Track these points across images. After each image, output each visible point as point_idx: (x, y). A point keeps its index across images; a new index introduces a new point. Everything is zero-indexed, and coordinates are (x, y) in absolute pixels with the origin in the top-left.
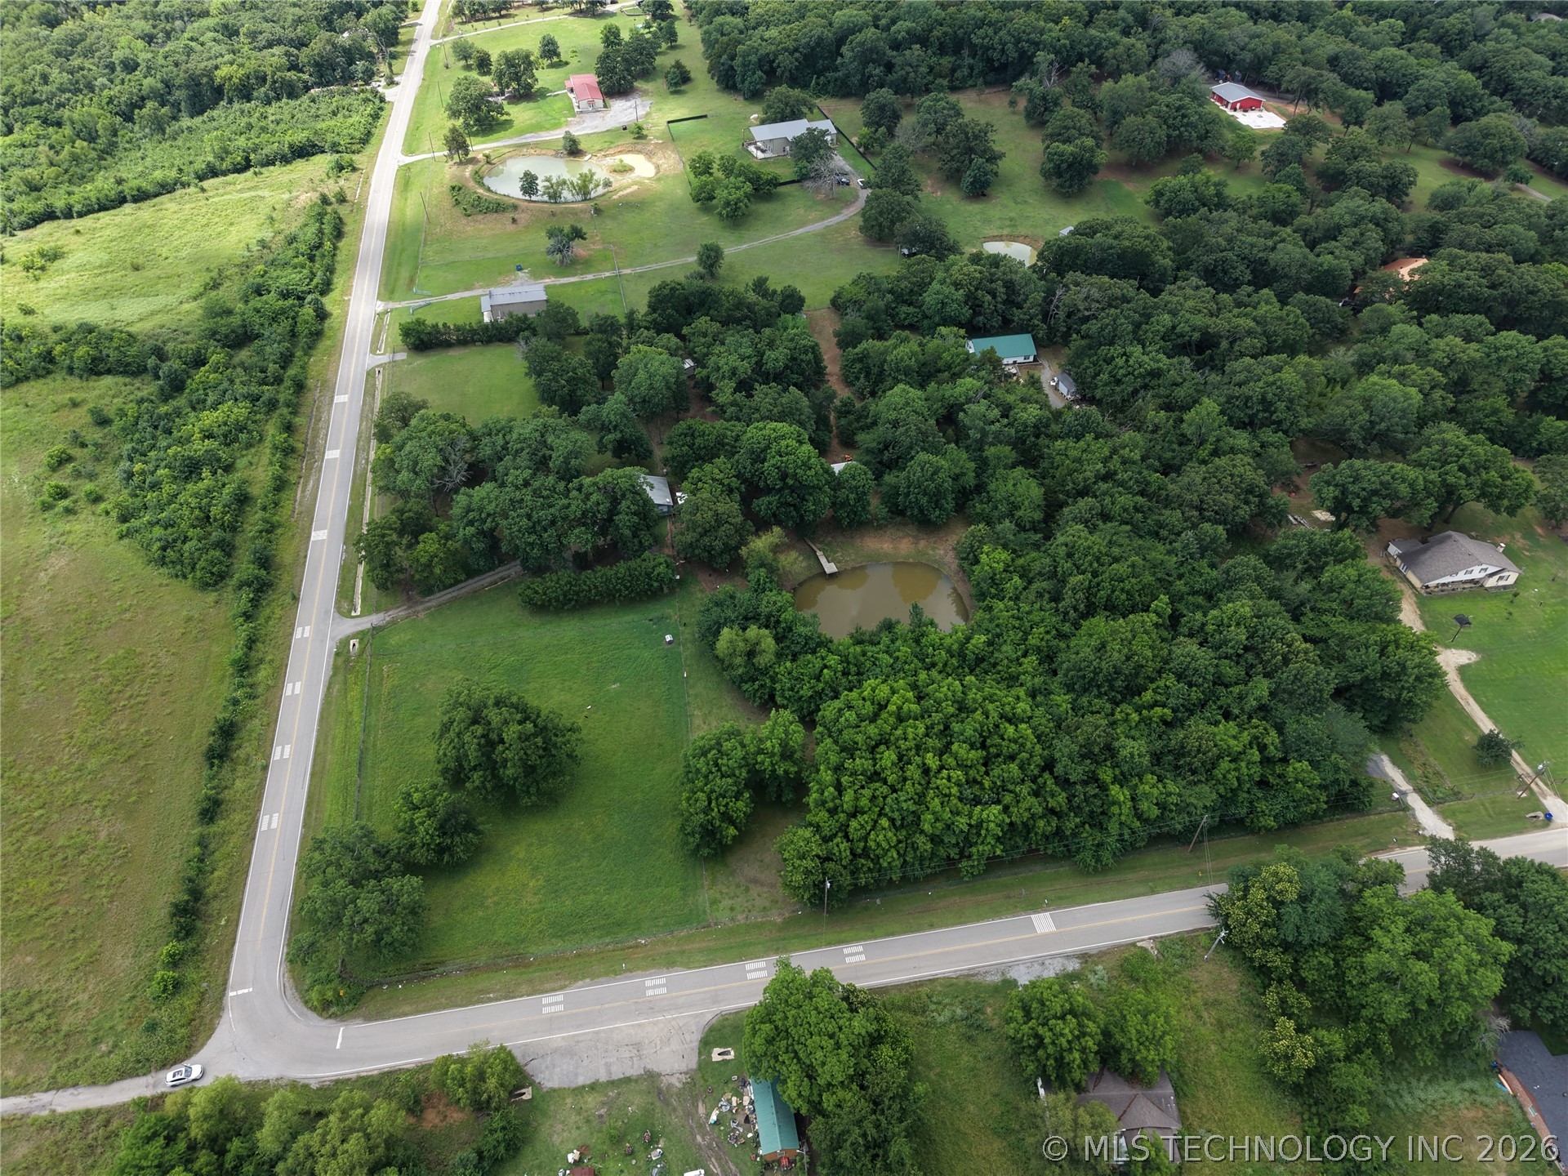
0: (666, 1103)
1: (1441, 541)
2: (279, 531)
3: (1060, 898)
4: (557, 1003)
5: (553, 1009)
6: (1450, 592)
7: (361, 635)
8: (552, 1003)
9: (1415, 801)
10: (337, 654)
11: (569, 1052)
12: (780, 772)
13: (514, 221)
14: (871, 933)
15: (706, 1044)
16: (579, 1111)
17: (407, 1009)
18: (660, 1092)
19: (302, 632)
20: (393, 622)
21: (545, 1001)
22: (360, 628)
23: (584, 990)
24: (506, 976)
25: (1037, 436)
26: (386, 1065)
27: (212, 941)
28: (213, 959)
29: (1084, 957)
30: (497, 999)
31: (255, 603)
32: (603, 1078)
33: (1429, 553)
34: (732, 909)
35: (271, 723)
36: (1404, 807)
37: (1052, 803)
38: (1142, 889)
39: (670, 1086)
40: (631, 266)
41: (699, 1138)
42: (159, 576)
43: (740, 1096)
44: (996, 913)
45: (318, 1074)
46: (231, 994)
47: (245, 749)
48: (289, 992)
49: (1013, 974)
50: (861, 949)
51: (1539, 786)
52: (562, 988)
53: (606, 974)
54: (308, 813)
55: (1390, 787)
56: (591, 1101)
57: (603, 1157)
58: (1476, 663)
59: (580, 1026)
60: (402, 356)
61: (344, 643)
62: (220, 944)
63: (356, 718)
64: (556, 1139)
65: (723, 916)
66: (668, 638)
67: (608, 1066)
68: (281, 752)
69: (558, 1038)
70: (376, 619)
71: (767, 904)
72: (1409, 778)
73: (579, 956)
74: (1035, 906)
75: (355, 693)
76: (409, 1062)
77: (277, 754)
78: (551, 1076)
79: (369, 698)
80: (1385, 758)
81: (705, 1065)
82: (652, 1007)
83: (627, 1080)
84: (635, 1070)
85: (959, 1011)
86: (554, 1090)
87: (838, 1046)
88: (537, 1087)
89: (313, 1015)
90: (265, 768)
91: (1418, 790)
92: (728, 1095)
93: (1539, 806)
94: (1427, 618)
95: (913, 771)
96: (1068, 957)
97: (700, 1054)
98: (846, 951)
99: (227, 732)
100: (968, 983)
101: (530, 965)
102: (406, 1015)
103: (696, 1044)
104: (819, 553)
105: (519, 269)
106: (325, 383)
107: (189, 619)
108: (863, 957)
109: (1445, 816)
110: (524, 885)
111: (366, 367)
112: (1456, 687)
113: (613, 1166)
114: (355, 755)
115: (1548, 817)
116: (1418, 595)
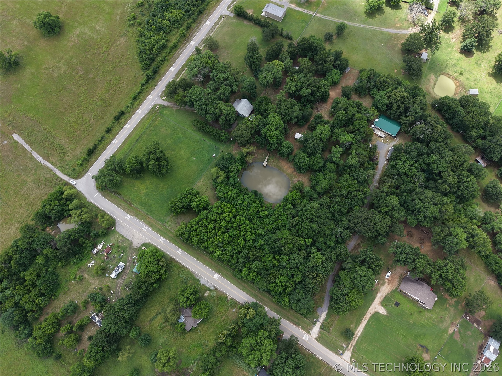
0: (130, 248)
1: (419, 284)
2: (165, 62)
3: (225, 275)
6: (406, 295)
7: (160, 105)
8: (128, 217)
9: (318, 325)
10: (153, 108)
11: (123, 228)
14: (187, 251)
15: (143, 245)
16: (118, 238)
17: (108, 198)
18: (131, 246)
19: (151, 97)
20: (168, 107)
21: (127, 215)
23: (135, 219)
24: (126, 205)
26: (98, 206)
28: (89, 164)
29: (216, 289)
30: (121, 209)
31: (147, 82)
32: (125, 236)
34: (170, 225)
35: (130, 117)
36: (315, 324)
38: (241, 288)
39: (133, 246)
40: (320, 13)
41: (129, 258)
42: (137, 58)
44: (211, 267)
45: (89, 199)
46: (88, 173)
47: (122, 120)
49: (201, 280)
50: (182, 252)
51: (351, 347)
52: (132, 215)
53: (140, 219)
54: (122, 144)
55: (317, 318)
56: (121, 238)
57: (115, 248)
58: (383, 315)
59: (128, 225)
60: (232, 15)
61: (156, 105)
62: (93, 161)
63: (145, 128)
64: (111, 239)
65: (167, 225)
66: (214, 155)
67: (127, 235)
68: (127, 126)
69: (124, 224)
70: (165, 103)
71: (176, 230)
72: (325, 320)
73: (140, 211)
74: (219, 272)
75: (149, 121)
76: (102, 208)
77: (125, 127)
78: (119, 229)
79: (151, 124)
80: (326, 312)
81: (140, 248)
82: (141, 231)
83: (128, 240)
84: (130, 239)
85: (185, 277)
86: (117, 231)
88: (115, 229)
89: (96, 187)
90: (122, 128)
91: (322, 324)
93: (344, 351)
94: (389, 295)
96: (213, 286)
97: (141, 246)
98: (179, 250)
99: (122, 113)
100: (192, 274)
101: (131, 206)
104: (267, 157)
107: (135, 76)
108: (180, 254)
109: (320, 333)
110: (143, 190)
111: (222, 14)
112: (369, 315)
113: (115, 251)
114: (138, 137)
115: (342, 354)
116: (396, 289)
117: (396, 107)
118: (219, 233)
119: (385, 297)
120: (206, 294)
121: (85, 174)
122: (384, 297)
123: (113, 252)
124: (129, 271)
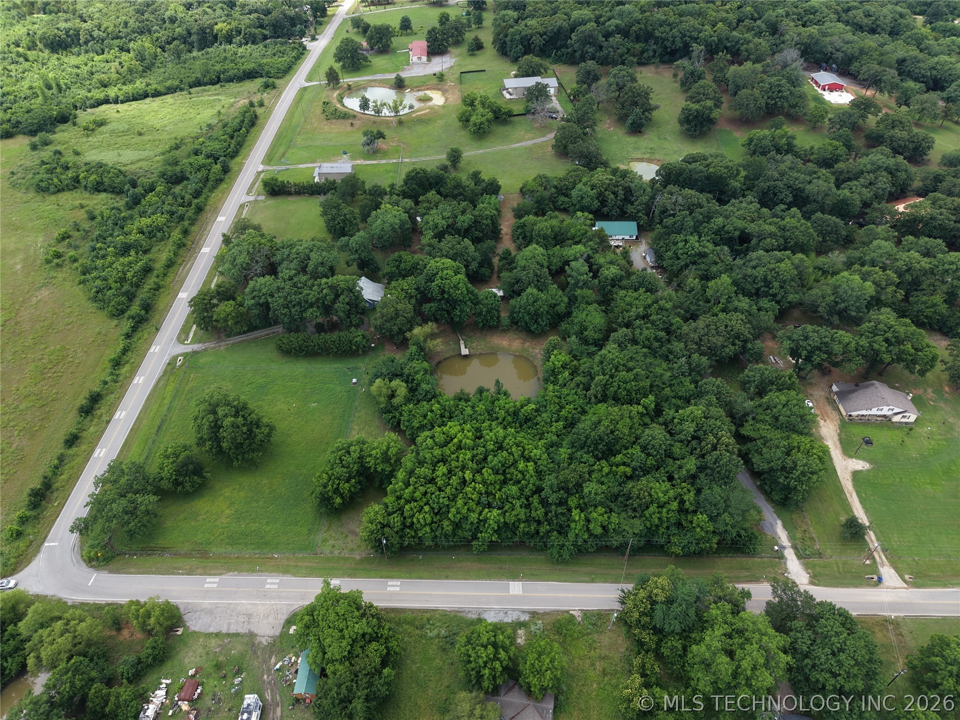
0: (255, 652)
1: (867, 387)
2: (161, 290)
3: (532, 575)
4: (214, 583)
5: (211, 585)
6: (865, 421)
7: (185, 355)
8: (211, 582)
9: (790, 554)
10: (169, 364)
11: (210, 612)
12: (379, 469)
13: (352, 124)
14: (410, 575)
15: (289, 622)
16: (205, 647)
17: (132, 570)
18: (253, 645)
19: (155, 349)
20: (206, 350)
21: (208, 580)
22: (186, 351)
23: (233, 579)
24: (193, 562)
25: (613, 286)
26: (110, 600)
27: (47, 513)
28: (44, 523)
29: (534, 614)
30: (183, 574)
31: (134, 329)
32: (224, 631)
33: (856, 394)
34: (333, 546)
35: (120, 398)
36: (781, 556)
37: (533, 514)
38: (587, 579)
39: (260, 643)
40: (410, 157)
41: (265, 677)
42: (91, 307)
43: (298, 658)
44: (489, 576)
45: (74, 597)
46: (46, 544)
47: (101, 410)
48: (76, 549)
49: (485, 616)
50: (399, 583)
51: (880, 557)
52: (220, 574)
53: (248, 571)
54: (121, 451)
55: (775, 541)
56: (213, 642)
57: (208, 676)
58: (868, 470)
59: (222, 598)
60: (262, 198)
61: (175, 358)
62: (52, 514)
63: (166, 402)
64: (187, 660)
65: (327, 549)
66: (354, 380)
67: (229, 624)
68: (120, 415)
69: (207, 603)
70: (196, 347)
71: (355, 547)
72: (791, 538)
73: (238, 557)
74: (515, 577)
75: (171, 387)
76: (121, 600)
77: (116, 416)
78: (195, 623)
79: (178, 391)
80: (779, 523)
81: (284, 634)
82: (266, 595)
83: (237, 635)
84: (243, 630)
85: (443, 632)
86: (195, 632)
87: (343, 637)
88: (186, 628)
89: (84, 564)
90: (108, 422)
91: (795, 547)
92: (291, 655)
93: (876, 571)
94: (843, 436)
95: (454, 481)
96: (523, 612)
97: (283, 627)
98: (389, 583)
99: (95, 399)
100: (456, 616)
101: (207, 558)
102: (131, 573)
103: (283, 621)
104: (462, 342)
105: (345, 153)
106: (215, 209)
107: (99, 333)
108: (398, 589)
109: (806, 567)
110: (223, 512)
111: (241, 202)
112: (848, 485)
113: (212, 682)
114: (158, 422)
115: (880, 580)
116: (842, 420)
117: (612, 196)
118: (468, 475)
119: (841, 443)
120: (519, 641)
121: (38, 550)
122: (838, 443)
123: (207, 688)
124: (279, 710)
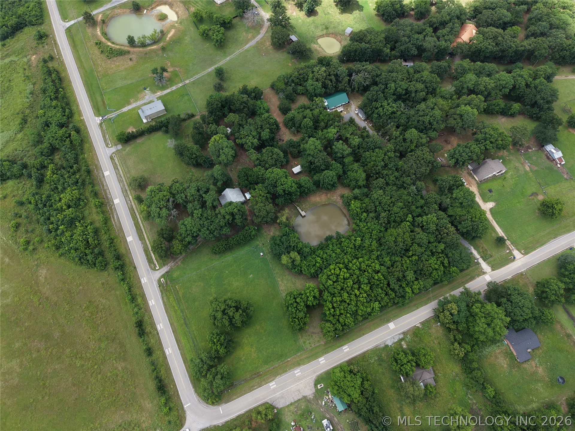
0: (310, 403)
2: (115, 241)
3: (394, 317)
4: (274, 385)
5: (273, 387)
6: (487, 180)
7: (163, 276)
8: (272, 385)
9: (481, 261)
10: (159, 286)
11: (282, 397)
13: (131, 59)
14: (349, 341)
15: (316, 385)
16: (290, 411)
17: (235, 397)
18: (308, 401)
19: (144, 280)
20: (171, 268)
21: (270, 385)
22: (162, 274)
23: (280, 379)
24: (257, 380)
25: (359, 148)
26: (237, 414)
27: (171, 393)
28: (175, 398)
29: (404, 333)
30: (258, 388)
32: (293, 401)
33: (481, 169)
34: (310, 343)
35: (151, 317)
36: (478, 263)
37: (391, 297)
38: (415, 308)
39: (310, 398)
40: (188, 78)
41: (322, 410)
42: (83, 269)
43: (328, 396)
44: (379, 326)
45: (220, 422)
46: (185, 406)
47: (148, 329)
48: (201, 401)
49: (387, 343)
50: (347, 347)
51: (512, 247)
52: (273, 380)
53: (283, 372)
55: (474, 257)
56: (292, 408)
57: (300, 421)
58: (495, 206)
59: (282, 390)
60: (120, 147)
61: (159, 281)
62: (174, 393)
63: (177, 308)
64: (287, 420)
66: (262, 254)
67: (293, 398)
68: (160, 327)
69: (278, 394)
70: (165, 269)
71: (319, 339)
72: (479, 253)
73: (273, 368)
74: (389, 321)
75: (171, 299)
76: (242, 412)
77: (159, 328)
78: (280, 404)
79: (177, 299)
80: (472, 247)
81: (317, 390)
82: (299, 379)
83: (299, 400)
84: (300, 397)
85: (376, 358)
86: (282, 408)
88: (277, 408)
89: (210, 406)
90: (158, 334)
91: (482, 257)
92: (325, 396)
93: (512, 255)
94: (481, 192)
96: (400, 334)
97: (315, 388)
98: (343, 348)
99: (140, 324)
100: (376, 349)
101: (261, 375)
102: (235, 399)
103: (313, 386)
104: (298, 208)
105: (145, 89)
106: (96, 166)
107: (103, 284)
108: (348, 349)
109: (488, 264)
110: (251, 351)
111: (109, 155)
112: (489, 216)
113: (303, 423)
114: (183, 321)
115: (514, 258)
116: (477, 183)
119: (481, 196)
120: (404, 347)
121: (184, 412)
122: (480, 196)
123: (303, 426)
124: (335, 419)
